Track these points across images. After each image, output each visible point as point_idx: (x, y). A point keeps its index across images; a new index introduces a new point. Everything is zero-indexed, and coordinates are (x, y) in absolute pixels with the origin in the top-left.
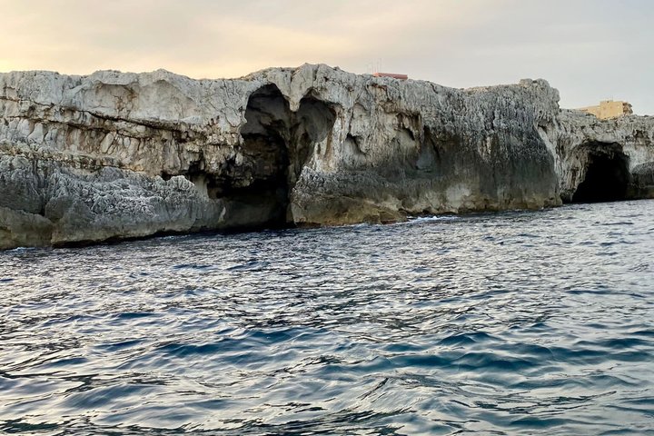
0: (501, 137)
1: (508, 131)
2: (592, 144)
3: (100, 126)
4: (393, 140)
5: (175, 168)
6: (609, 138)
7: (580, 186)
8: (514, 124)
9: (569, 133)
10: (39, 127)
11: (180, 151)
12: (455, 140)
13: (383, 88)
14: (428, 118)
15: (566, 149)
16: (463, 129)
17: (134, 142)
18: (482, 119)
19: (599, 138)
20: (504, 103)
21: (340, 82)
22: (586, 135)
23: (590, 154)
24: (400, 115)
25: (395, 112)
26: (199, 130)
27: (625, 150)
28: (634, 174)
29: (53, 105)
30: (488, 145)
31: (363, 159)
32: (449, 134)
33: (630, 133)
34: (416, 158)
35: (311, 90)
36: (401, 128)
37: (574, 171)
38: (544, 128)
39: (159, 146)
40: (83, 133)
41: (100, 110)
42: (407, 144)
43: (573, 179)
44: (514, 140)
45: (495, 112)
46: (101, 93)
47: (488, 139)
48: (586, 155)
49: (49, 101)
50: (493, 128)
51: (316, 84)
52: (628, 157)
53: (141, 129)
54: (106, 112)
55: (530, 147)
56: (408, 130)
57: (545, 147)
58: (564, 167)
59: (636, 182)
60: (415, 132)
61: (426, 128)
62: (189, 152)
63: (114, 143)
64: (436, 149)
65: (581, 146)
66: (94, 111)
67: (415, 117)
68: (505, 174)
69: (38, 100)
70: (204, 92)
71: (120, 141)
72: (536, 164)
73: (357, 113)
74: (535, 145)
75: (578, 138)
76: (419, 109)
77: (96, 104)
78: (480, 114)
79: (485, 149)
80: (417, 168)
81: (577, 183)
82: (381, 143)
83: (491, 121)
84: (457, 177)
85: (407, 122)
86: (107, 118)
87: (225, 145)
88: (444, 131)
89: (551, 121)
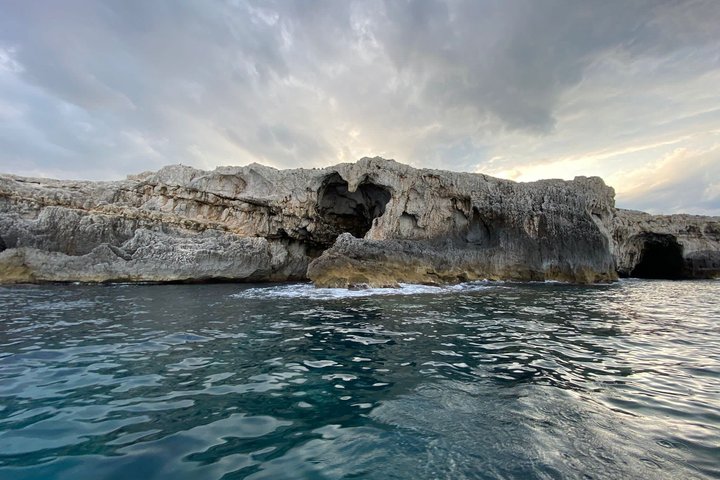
0: (549, 217)
1: (558, 213)
2: (647, 235)
3: (221, 204)
4: (449, 218)
5: (263, 232)
6: (664, 231)
7: (637, 266)
8: (563, 207)
9: (626, 226)
10: (171, 201)
11: (270, 221)
12: (500, 219)
13: (437, 177)
14: (478, 202)
15: (624, 238)
16: (510, 209)
17: (243, 214)
18: (530, 201)
19: (655, 231)
20: (555, 190)
21: (391, 170)
22: (642, 228)
23: (645, 243)
24: (454, 200)
25: (449, 196)
26: (276, 205)
27: (679, 240)
28: (688, 259)
29: (179, 187)
30: (536, 223)
31: (422, 233)
32: (496, 213)
33: (683, 228)
34: (466, 234)
35: (367, 177)
36: (455, 209)
37: (632, 255)
38: (599, 216)
39: (258, 218)
40: (211, 208)
41: (221, 192)
42: (461, 222)
43: (631, 261)
44: (564, 221)
45: (545, 197)
46: (224, 181)
47: (535, 218)
48: (642, 243)
49: (176, 184)
50: (541, 210)
51: (369, 171)
52: (682, 246)
53: (245, 205)
54: (225, 194)
55: (581, 228)
56: (461, 211)
57: (598, 230)
58: (622, 250)
59: (691, 265)
60: (466, 212)
61: (475, 209)
62: (276, 221)
63: (230, 214)
64: (486, 226)
65: (637, 237)
66: (217, 193)
67: (467, 200)
68: (552, 249)
69: (168, 183)
70: (280, 177)
71: (234, 213)
72: (588, 242)
73: (412, 197)
74: (587, 226)
75: (635, 230)
76: (469, 193)
77: (219, 188)
78: (528, 198)
79: (532, 227)
80: (467, 241)
81: (634, 264)
82: (437, 221)
83: (540, 204)
84: (501, 249)
85: (460, 205)
86: (226, 198)
87: (294, 216)
88: (491, 211)
89: (605, 209)
